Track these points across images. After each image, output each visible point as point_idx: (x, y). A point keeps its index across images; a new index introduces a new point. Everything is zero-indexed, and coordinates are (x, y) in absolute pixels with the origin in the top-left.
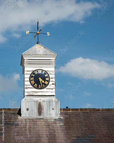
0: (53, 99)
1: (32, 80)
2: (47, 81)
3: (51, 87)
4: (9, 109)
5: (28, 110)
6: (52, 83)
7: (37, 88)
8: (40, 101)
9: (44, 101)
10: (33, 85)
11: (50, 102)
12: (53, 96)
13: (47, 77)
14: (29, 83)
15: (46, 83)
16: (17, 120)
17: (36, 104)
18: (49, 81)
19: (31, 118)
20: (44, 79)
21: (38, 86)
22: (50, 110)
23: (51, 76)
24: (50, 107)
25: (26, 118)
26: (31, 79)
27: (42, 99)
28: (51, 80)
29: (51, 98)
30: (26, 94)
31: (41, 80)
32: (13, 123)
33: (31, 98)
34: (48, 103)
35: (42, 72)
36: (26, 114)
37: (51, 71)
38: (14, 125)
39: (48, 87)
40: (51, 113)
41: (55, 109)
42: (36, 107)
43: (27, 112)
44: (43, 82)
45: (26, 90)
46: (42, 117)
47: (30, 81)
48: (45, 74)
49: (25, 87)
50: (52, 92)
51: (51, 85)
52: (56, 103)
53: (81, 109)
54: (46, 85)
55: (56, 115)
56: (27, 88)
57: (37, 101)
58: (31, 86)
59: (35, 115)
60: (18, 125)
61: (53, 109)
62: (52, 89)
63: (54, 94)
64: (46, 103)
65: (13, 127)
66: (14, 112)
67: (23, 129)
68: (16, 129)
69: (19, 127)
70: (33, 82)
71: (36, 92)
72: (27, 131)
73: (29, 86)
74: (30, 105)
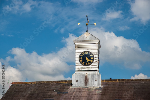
0: (96, 72)
1: (81, 60)
2: (92, 60)
3: (95, 64)
4: (65, 81)
5: (77, 81)
6: (96, 61)
7: (85, 65)
8: (86, 74)
9: (89, 75)
10: (81, 63)
11: (93, 75)
12: (97, 70)
13: (92, 57)
14: (78, 62)
15: (91, 61)
16: (68, 89)
17: (83, 77)
18: (93, 60)
19: (79, 87)
20: (90, 58)
21: (85, 64)
22: (93, 81)
23: (95, 56)
24: (93, 79)
25: (75, 87)
26: (80, 58)
27: (88, 73)
28: (95, 59)
29: (95, 72)
30: (76, 70)
31: (87, 59)
32: (64, 91)
33: (80, 72)
34: (92, 76)
35: (88, 53)
36: (76, 84)
37: (95, 52)
38: (65, 93)
39: (93, 64)
40: (94, 83)
41: (97, 81)
42: (83, 79)
43: (76, 83)
44: (89, 60)
45: (76, 67)
46: (87, 86)
47: (79, 60)
48: (90, 54)
49: (76, 65)
50: (95, 68)
51: (95, 63)
52: (98, 75)
53: (119, 80)
54: (91, 63)
55: (98, 85)
56: (77, 65)
57: (84, 75)
58: (80, 64)
59: (82, 85)
60: (67, 93)
61: (96, 80)
62: (96, 65)
63: (97, 69)
64: (90, 76)
65: (64, 94)
66: (69, 83)
67: (70, 96)
68: (65, 96)
69: (68, 94)
70: (81, 61)
71: (84, 68)
72: (72, 98)
73: (78, 64)
74: (79, 78)
